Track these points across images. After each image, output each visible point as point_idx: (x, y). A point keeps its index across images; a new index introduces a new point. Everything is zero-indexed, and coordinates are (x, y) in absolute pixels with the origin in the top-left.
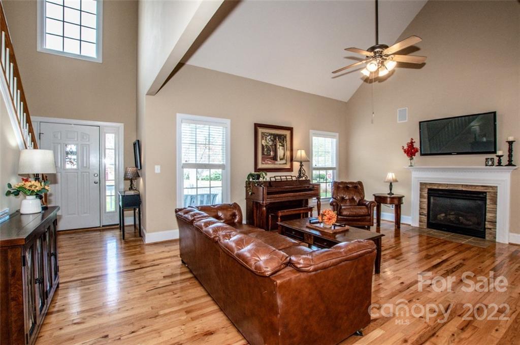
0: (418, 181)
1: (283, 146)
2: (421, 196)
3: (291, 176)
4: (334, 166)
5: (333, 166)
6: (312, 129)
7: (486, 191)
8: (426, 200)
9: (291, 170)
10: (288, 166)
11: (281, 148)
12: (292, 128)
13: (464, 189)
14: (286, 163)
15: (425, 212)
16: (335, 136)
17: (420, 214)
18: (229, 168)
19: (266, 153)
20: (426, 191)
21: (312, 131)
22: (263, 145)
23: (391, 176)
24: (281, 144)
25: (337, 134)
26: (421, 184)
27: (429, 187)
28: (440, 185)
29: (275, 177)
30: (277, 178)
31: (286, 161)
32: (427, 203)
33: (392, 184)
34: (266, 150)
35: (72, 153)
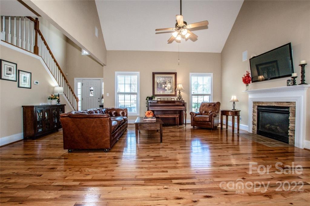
0: (252, 100)
1: (170, 82)
2: (254, 111)
3: (171, 98)
4: (210, 93)
5: (208, 94)
6: (191, 72)
7: (288, 106)
8: (256, 114)
9: (175, 95)
10: (174, 93)
11: (169, 84)
12: (176, 73)
13: (276, 105)
14: (172, 92)
15: (256, 123)
16: (210, 75)
17: (253, 124)
18: (139, 94)
19: (159, 87)
20: (256, 107)
21: (191, 73)
22: (157, 83)
23: (234, 98)
24: (169, 82)
25: (212, 74)
26: (254, 103)
27: (257, 104)
28: (263, 103)
29: (160, 99)
30: (161, 99)
31: (173, 91)
32: (257, 116)
33: (235, 103)
34: (159, 85)
35: (92, 90)
